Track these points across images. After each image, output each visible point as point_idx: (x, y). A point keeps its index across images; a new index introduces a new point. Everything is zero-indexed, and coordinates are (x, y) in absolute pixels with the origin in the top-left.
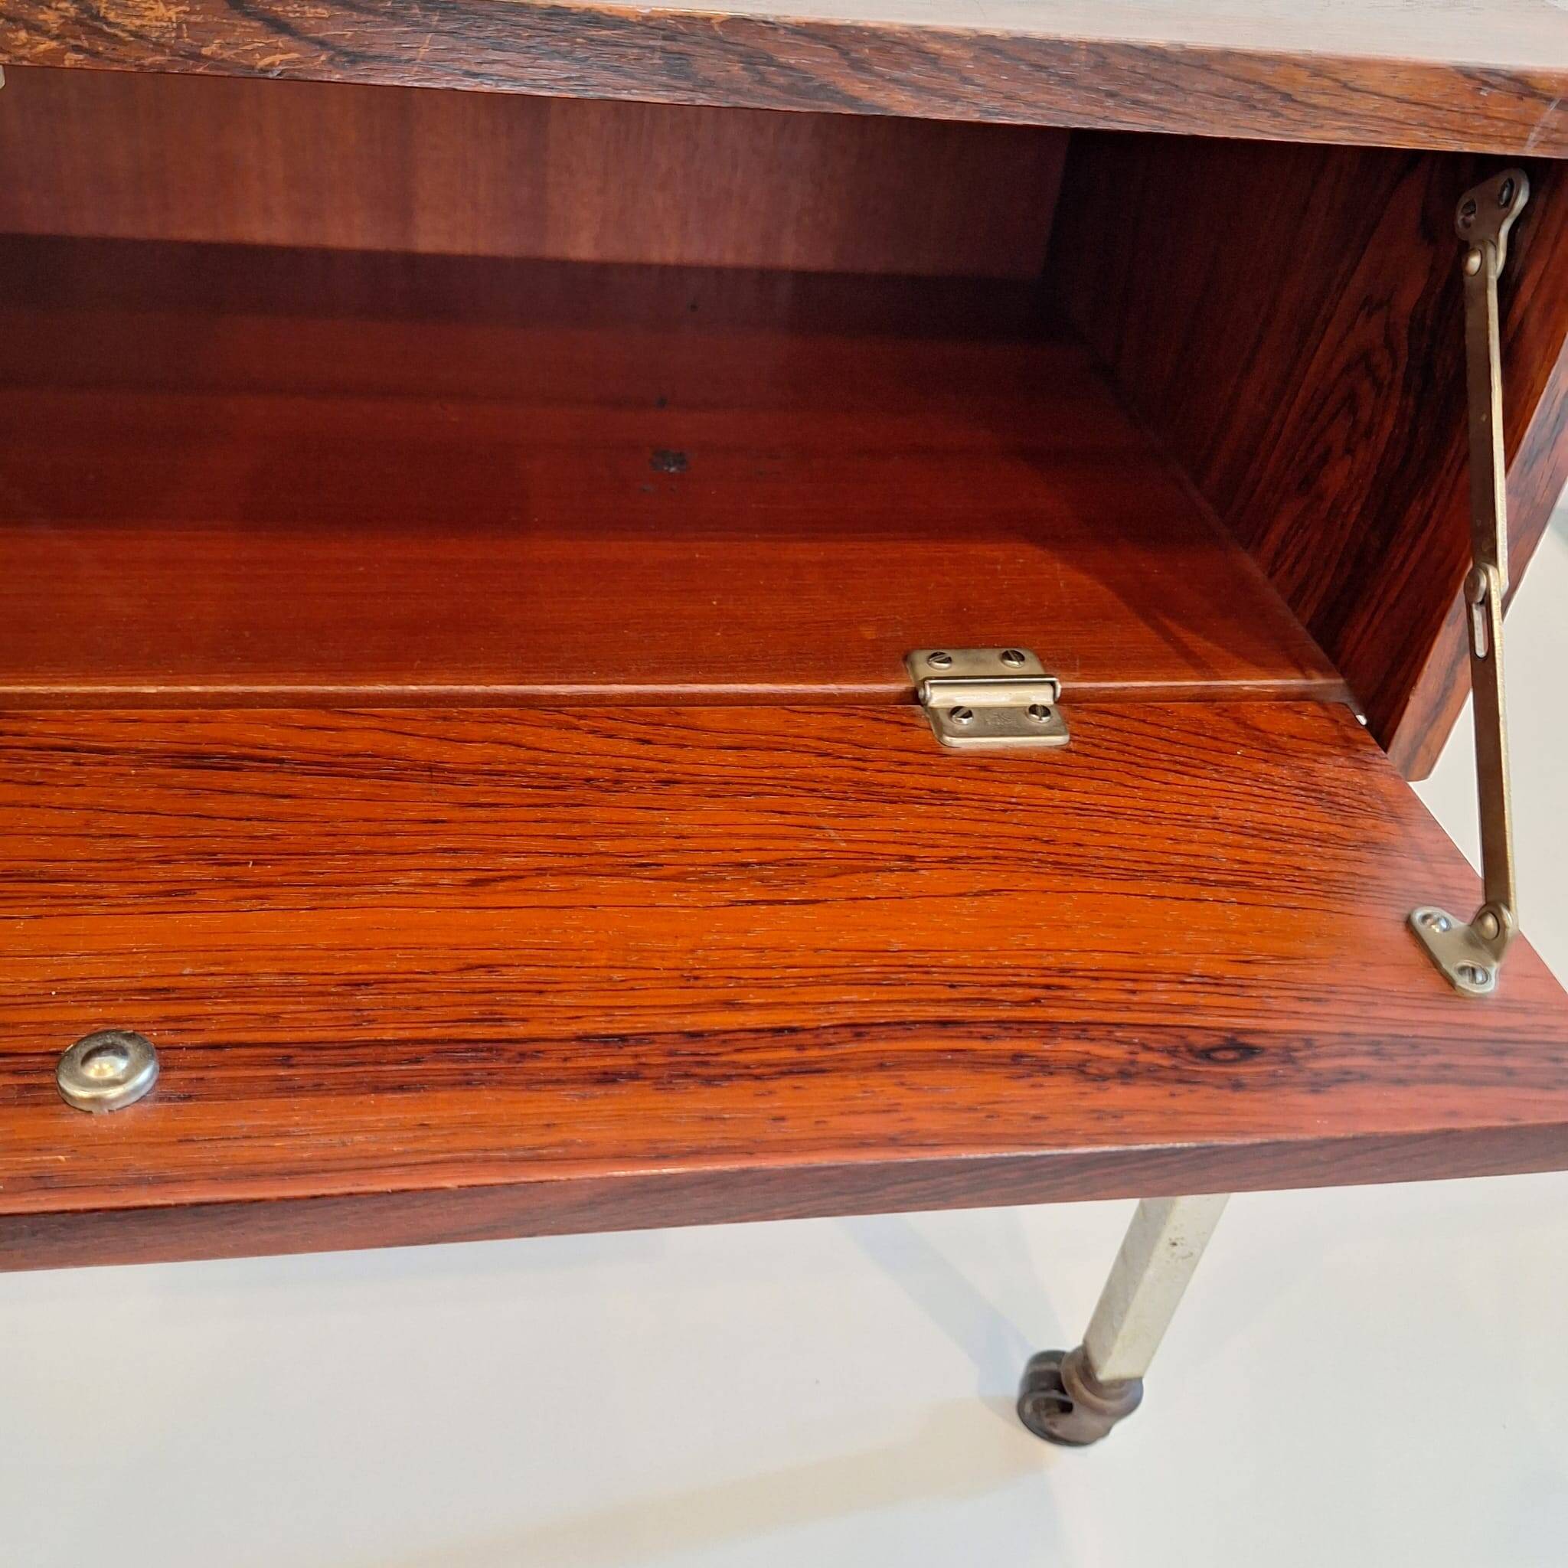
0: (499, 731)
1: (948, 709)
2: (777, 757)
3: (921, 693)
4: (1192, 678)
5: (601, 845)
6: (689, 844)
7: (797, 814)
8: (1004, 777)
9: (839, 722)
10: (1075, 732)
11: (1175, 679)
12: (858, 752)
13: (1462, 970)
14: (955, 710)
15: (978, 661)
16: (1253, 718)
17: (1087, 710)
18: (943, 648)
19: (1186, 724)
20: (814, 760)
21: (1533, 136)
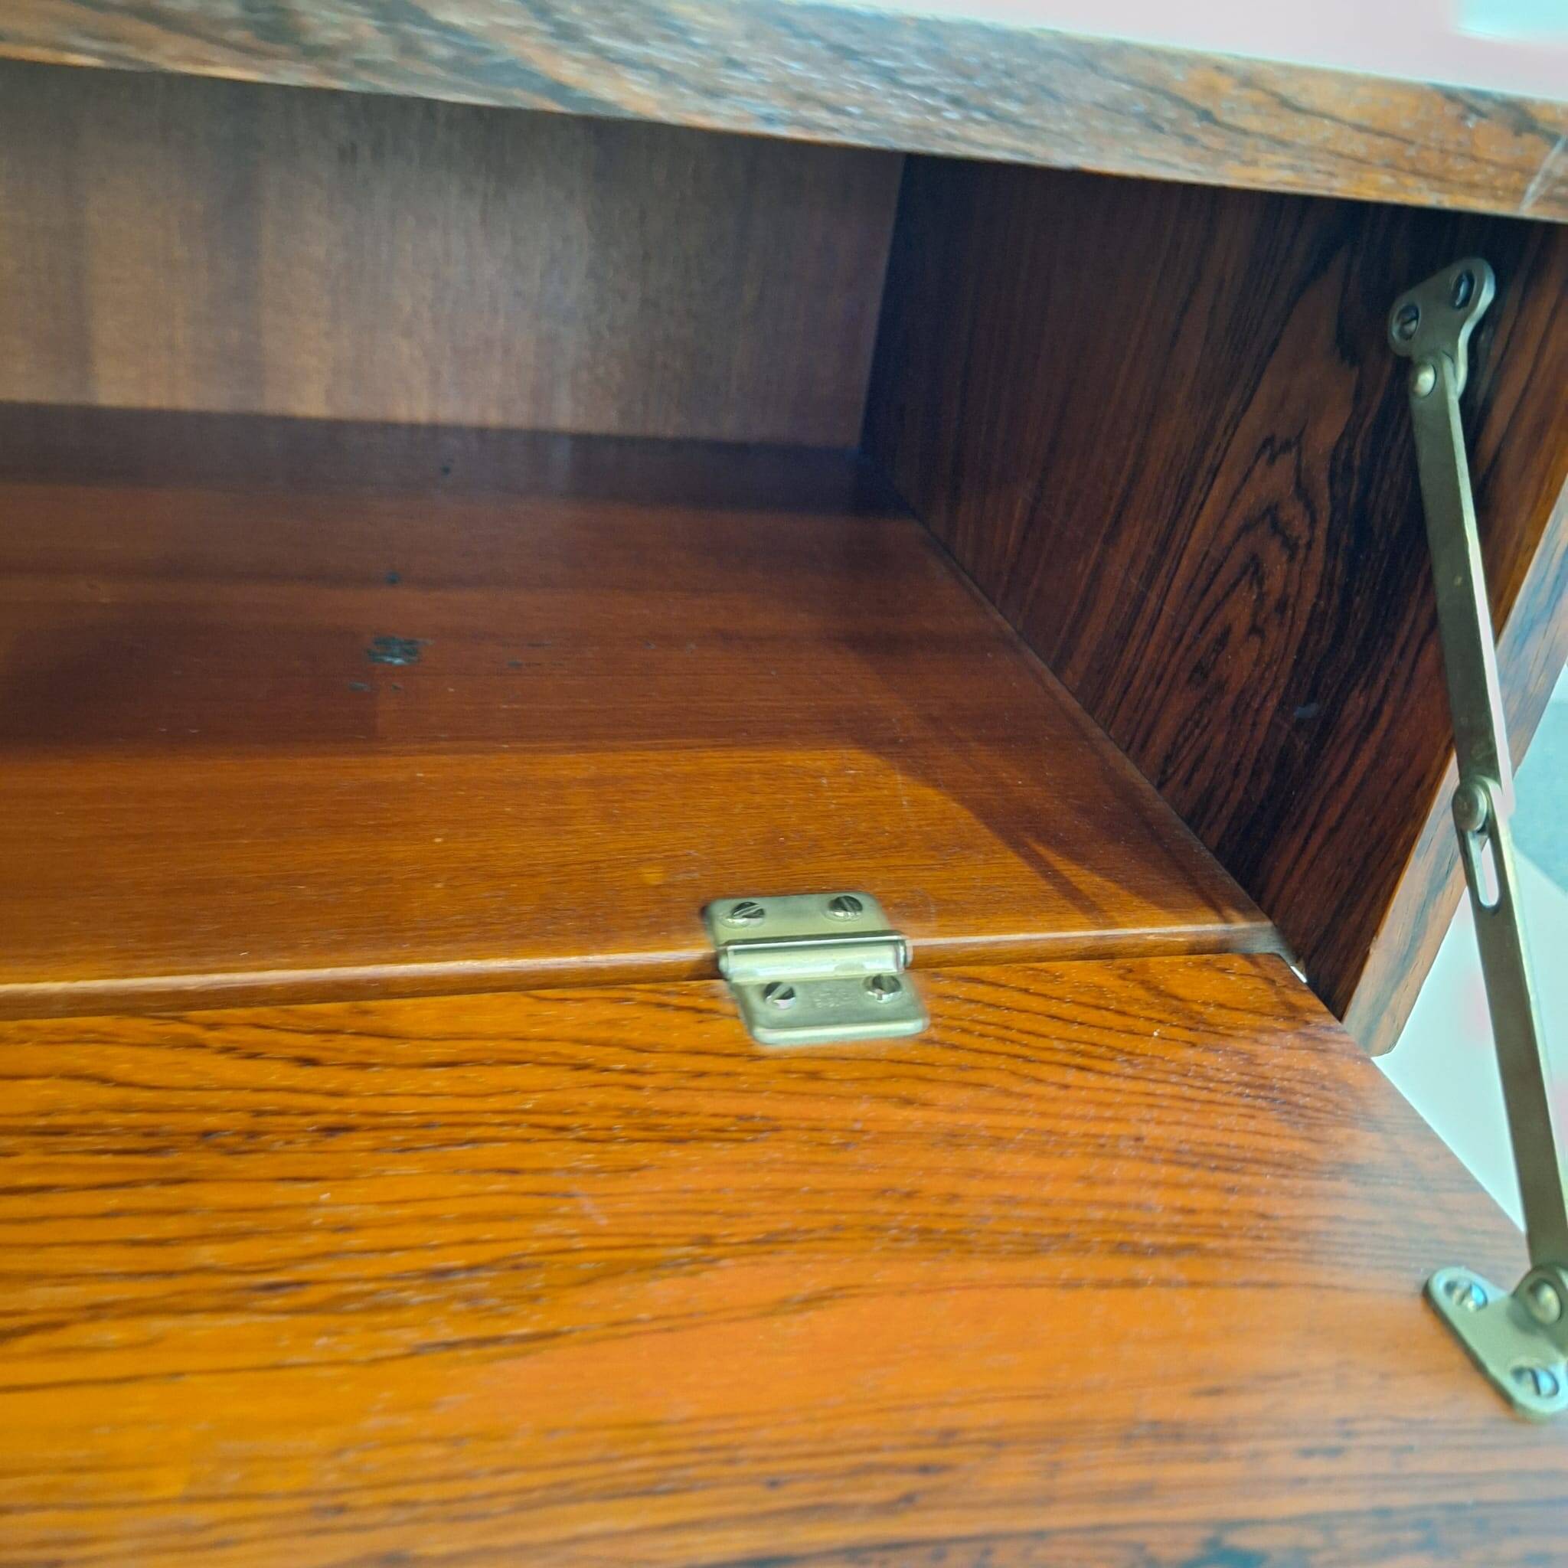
0: (78, 1057)
1: (761, 985)
2: (512, 1076)
3: (723, 963)
4: (1081, 927)
5: (207, 1254)
6: (355, 1241)
7: (537, 1171)
8: (843, 1089)
9: (608, 1012)
10: (936, 1011)
11: (1060, 928)
12: (634, 1060)
13: (1518, 1373)
14: (769, 989)
15: (799, 914)
16: (1167, 980)
17: (951, 977)
18: (755, 895)
19: (1082, 994)
20: (568, 1078)
21: (1532, 188)
